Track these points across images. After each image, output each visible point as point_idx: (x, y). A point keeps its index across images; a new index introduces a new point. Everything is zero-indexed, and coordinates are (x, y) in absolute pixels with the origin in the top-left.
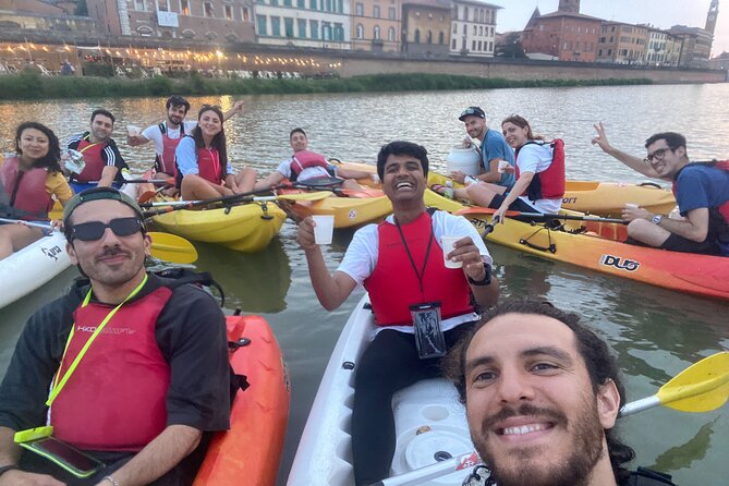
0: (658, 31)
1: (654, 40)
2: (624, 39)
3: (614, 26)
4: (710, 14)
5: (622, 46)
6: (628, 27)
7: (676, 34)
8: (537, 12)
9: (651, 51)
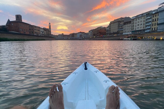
0: (41, 28)
1: (42, 30)
2: (35, 30)
3: (32, 26)
4: (49, 26)
5: (35, 31)
6: (36, 27)
7: (45, 29)
8: (9, 20)
9: (41, 33)
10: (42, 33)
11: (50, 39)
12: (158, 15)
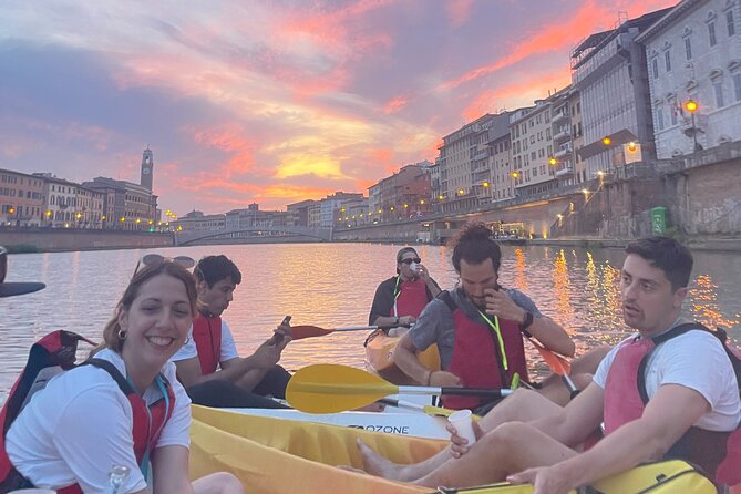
0: (62, 182)
1: (57, 194)
6: (11, 176)
9: (54, 209)
10: (63, 206)
11: (96, 244)
12: (578, 105)
